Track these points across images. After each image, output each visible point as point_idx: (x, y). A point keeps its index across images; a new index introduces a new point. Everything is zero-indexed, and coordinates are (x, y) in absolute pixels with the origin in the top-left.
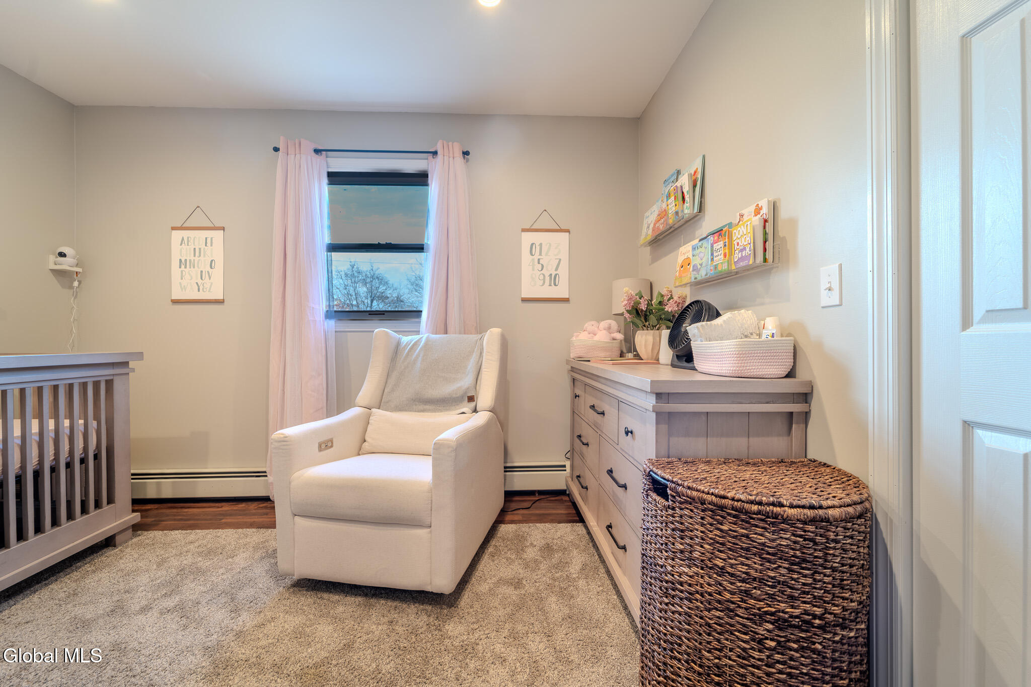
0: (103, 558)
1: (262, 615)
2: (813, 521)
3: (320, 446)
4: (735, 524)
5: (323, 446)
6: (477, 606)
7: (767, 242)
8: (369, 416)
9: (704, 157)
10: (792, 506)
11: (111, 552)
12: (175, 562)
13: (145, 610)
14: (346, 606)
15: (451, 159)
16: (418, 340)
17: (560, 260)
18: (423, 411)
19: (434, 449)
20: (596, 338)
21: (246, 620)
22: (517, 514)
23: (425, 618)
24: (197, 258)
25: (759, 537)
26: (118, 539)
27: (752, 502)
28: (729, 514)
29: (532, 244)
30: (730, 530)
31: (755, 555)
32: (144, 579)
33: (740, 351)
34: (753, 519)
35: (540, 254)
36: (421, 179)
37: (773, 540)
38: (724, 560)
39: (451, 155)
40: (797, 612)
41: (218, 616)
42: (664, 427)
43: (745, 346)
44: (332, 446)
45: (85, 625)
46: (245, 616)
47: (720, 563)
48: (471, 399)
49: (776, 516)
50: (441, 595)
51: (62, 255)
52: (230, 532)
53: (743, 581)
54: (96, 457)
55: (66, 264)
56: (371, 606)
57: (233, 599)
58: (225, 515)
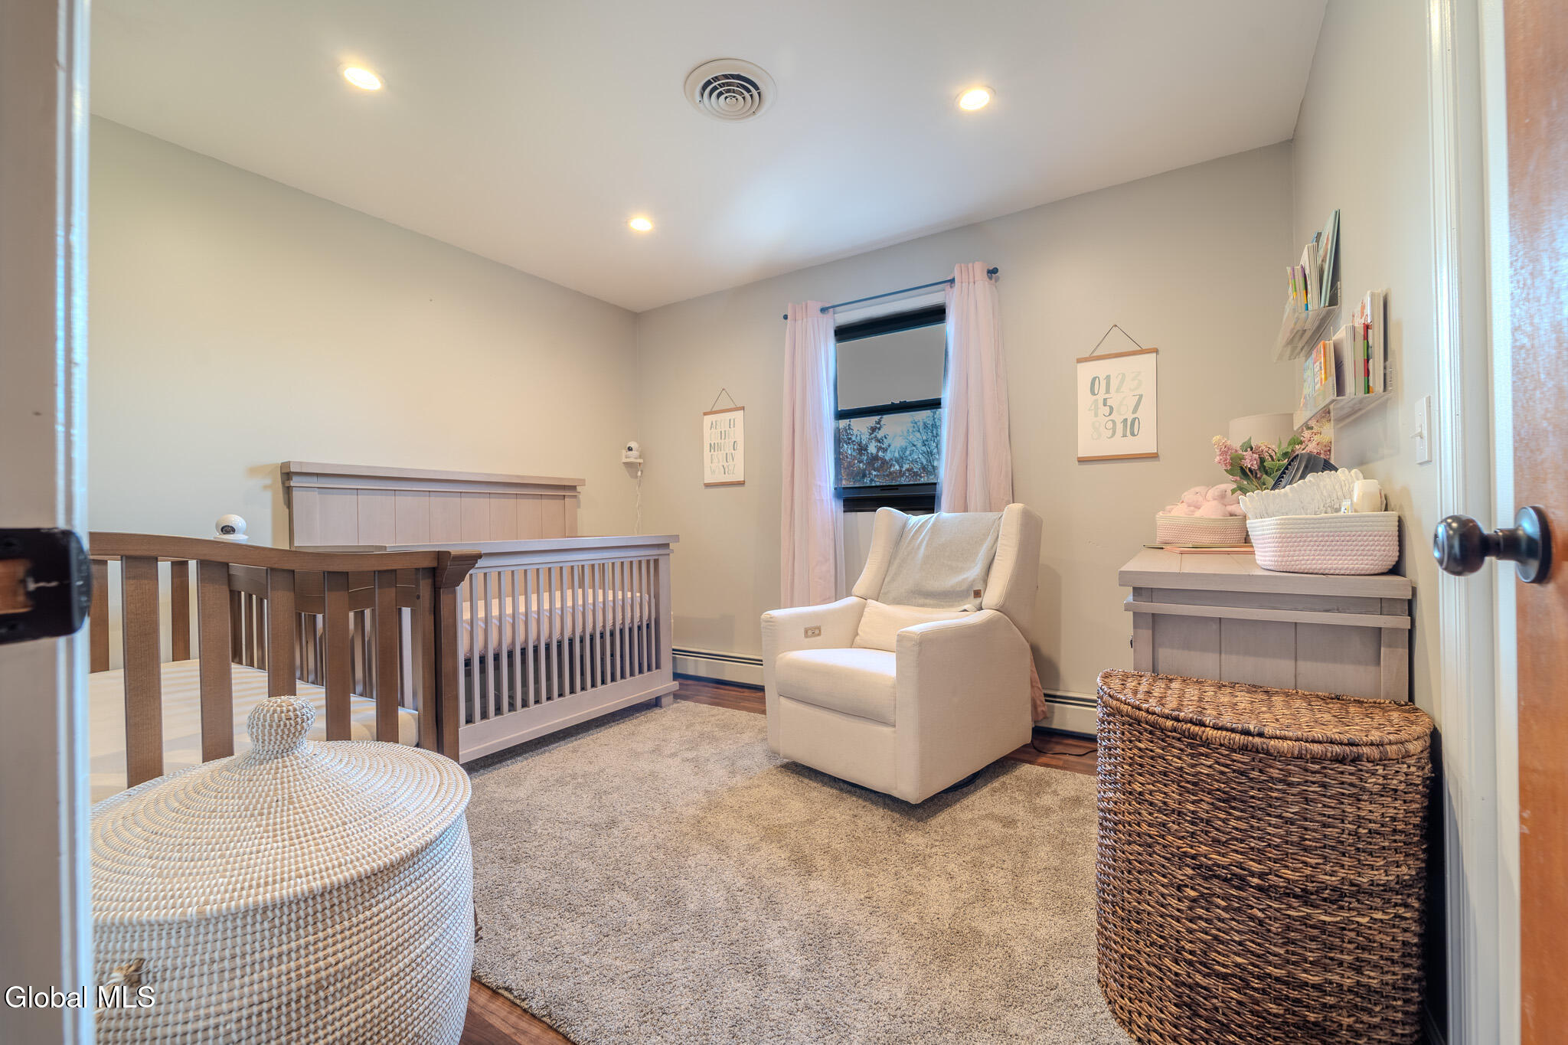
0: (653, 714)
1: (751, 781)
2: (1244, 749)
3: (806, 632)
4: (1152, 742)
5: (810, 633)
6: (948, 828)
7: (1371, 361)
8: (864, 607)
9: (1338, 215)
10: (1216, 727)
11: (658, 711)
12: (698, 727)
13: (674, 755)
14: (820, 794)
15: (971, 284)
16: (927, 521)
17: (1141, 396)
18: (923, 605)
19: (898, 641)
20: (1198, 514)
21: (739, 781)
22: (1059, 759)
23: (889, 822)
24: (723, 441)
25: (1175, 759)
26: (664, 701)
27: (1167, 717)
28: (1146, 730)
29: (1094, 379)
30: (1147, 749)
31: (1173, 782)
32: (676, 735)
33: (1282, 533)
34: (1169, 737)
35: (1108, 391)
36: (936, 314)
37: (1193, 766)
38: (1142, 784)
39: (971, 280)
40: (1224, 861)
41: (719, 772)
42: (1146, 634)
43: (1297, 526)
44: (819, 635)
45: (637, 755)
46: (738, 778)
47: (1137, 787)
48: (977, 594)
49: (1193, 736)
50: (907, 803)
51: (630, 449)
52: (744, 713)
53: (1160, 811)
54: (648, 626)
55: (633, 457)
56: (842, 799)
57: (733, 764)
58: (744, 699)
